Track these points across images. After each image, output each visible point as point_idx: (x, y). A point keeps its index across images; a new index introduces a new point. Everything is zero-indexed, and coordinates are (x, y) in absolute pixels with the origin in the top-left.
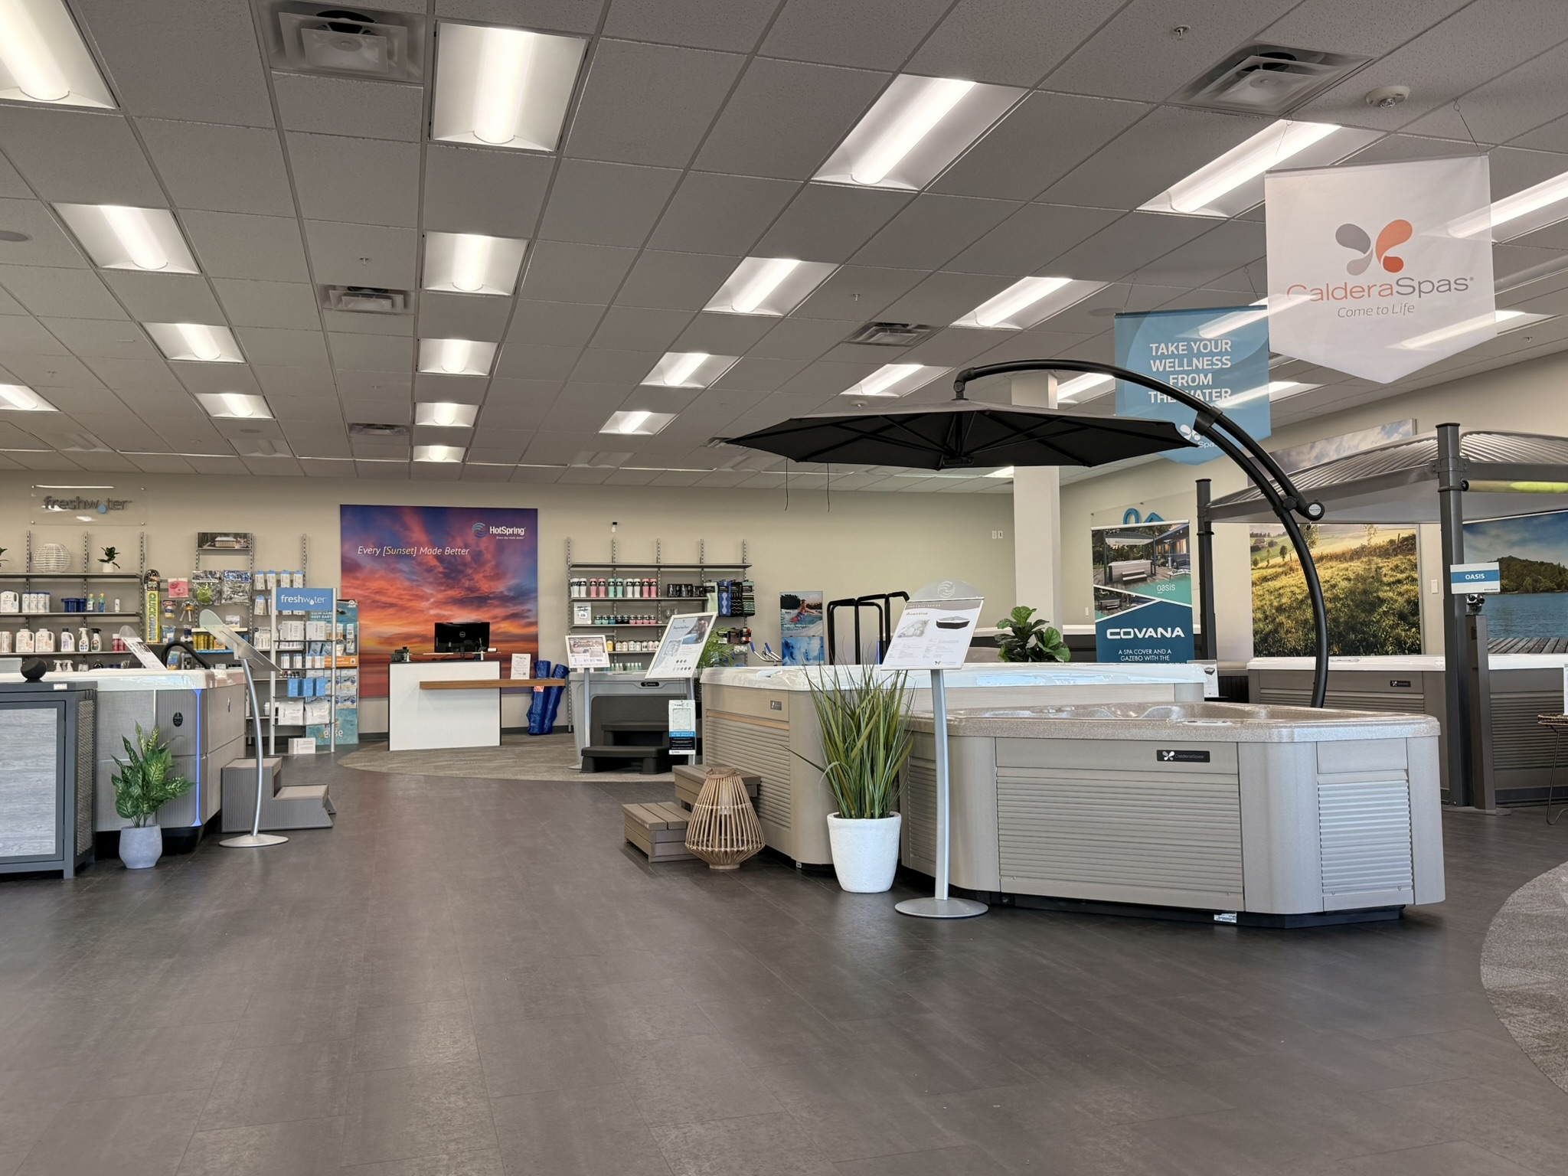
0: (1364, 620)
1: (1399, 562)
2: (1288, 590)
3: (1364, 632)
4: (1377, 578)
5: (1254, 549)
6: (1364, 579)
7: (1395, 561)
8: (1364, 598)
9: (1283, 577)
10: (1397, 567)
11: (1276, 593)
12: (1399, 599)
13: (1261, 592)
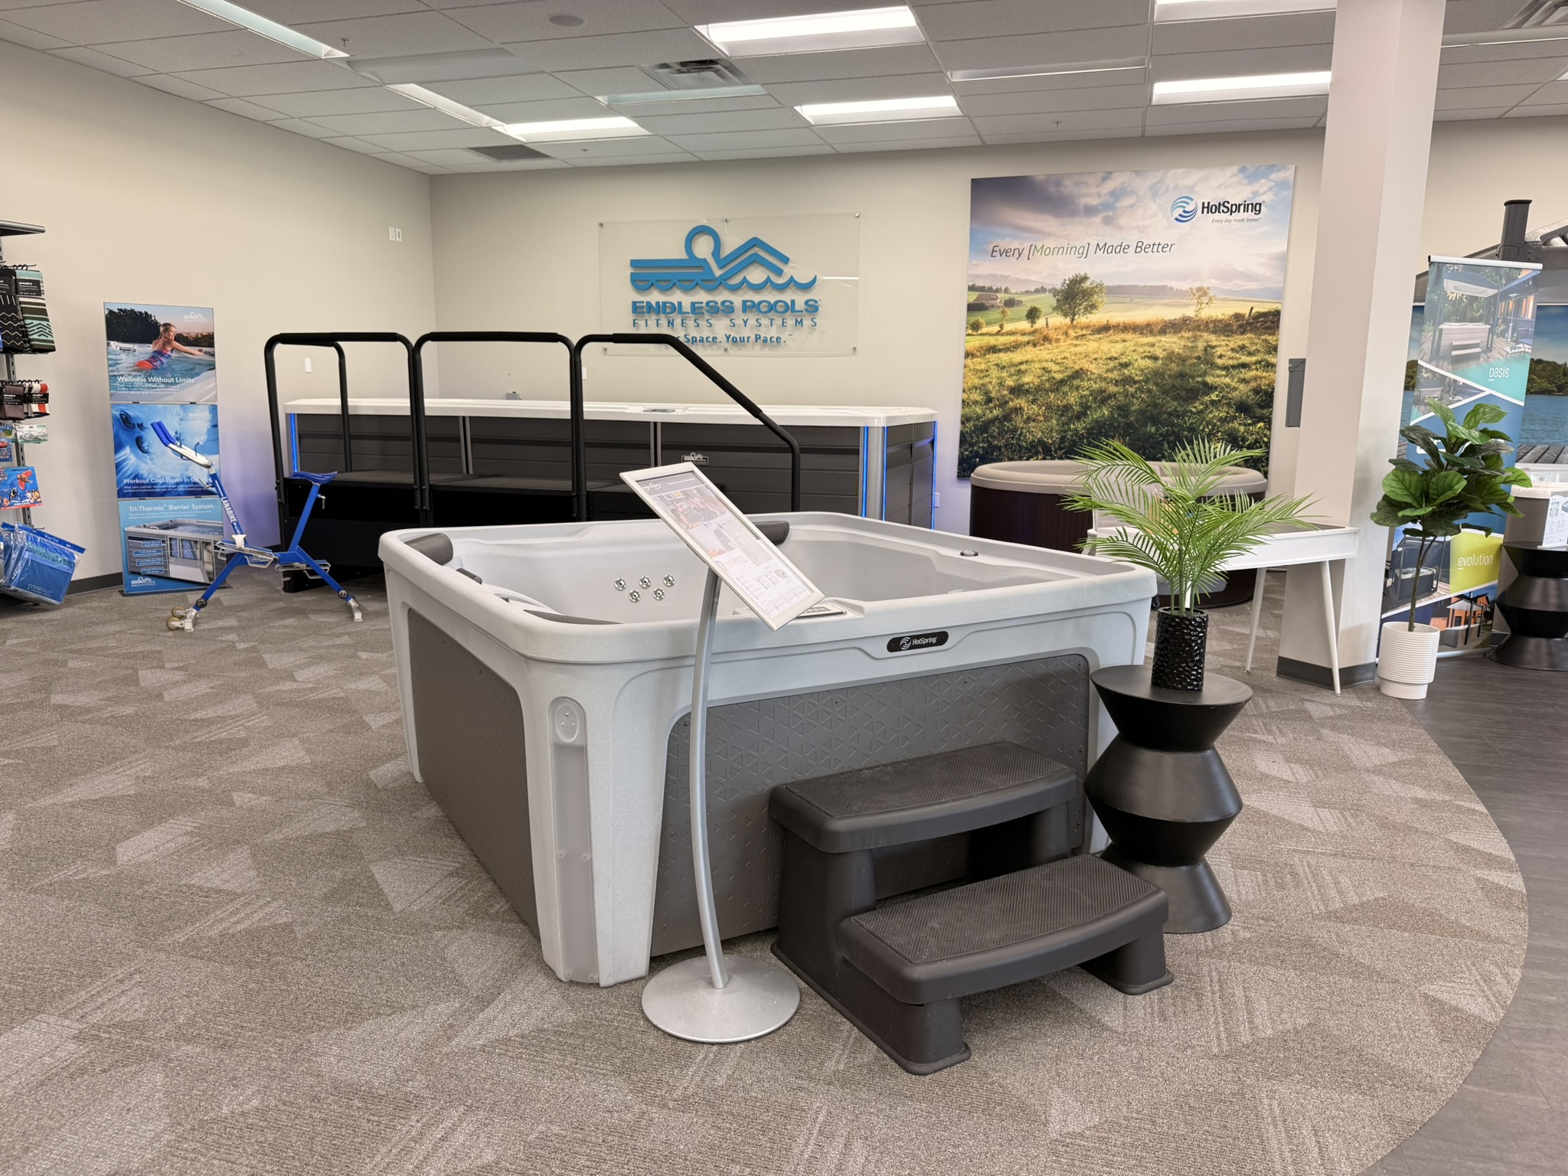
0: (1175, 410)
1: (1247, 343)
2: (1037, 365)
3: (1173, 425)
4: (1207, 358)
5: (972, 308)
6: (1183, 360)
7: (1238, 340)
8: (1178, 382)
9: (1029, 348)
10: (1242, 348)
11: (1012, 370)
12: (1242, 387)
13: (983, 367)
